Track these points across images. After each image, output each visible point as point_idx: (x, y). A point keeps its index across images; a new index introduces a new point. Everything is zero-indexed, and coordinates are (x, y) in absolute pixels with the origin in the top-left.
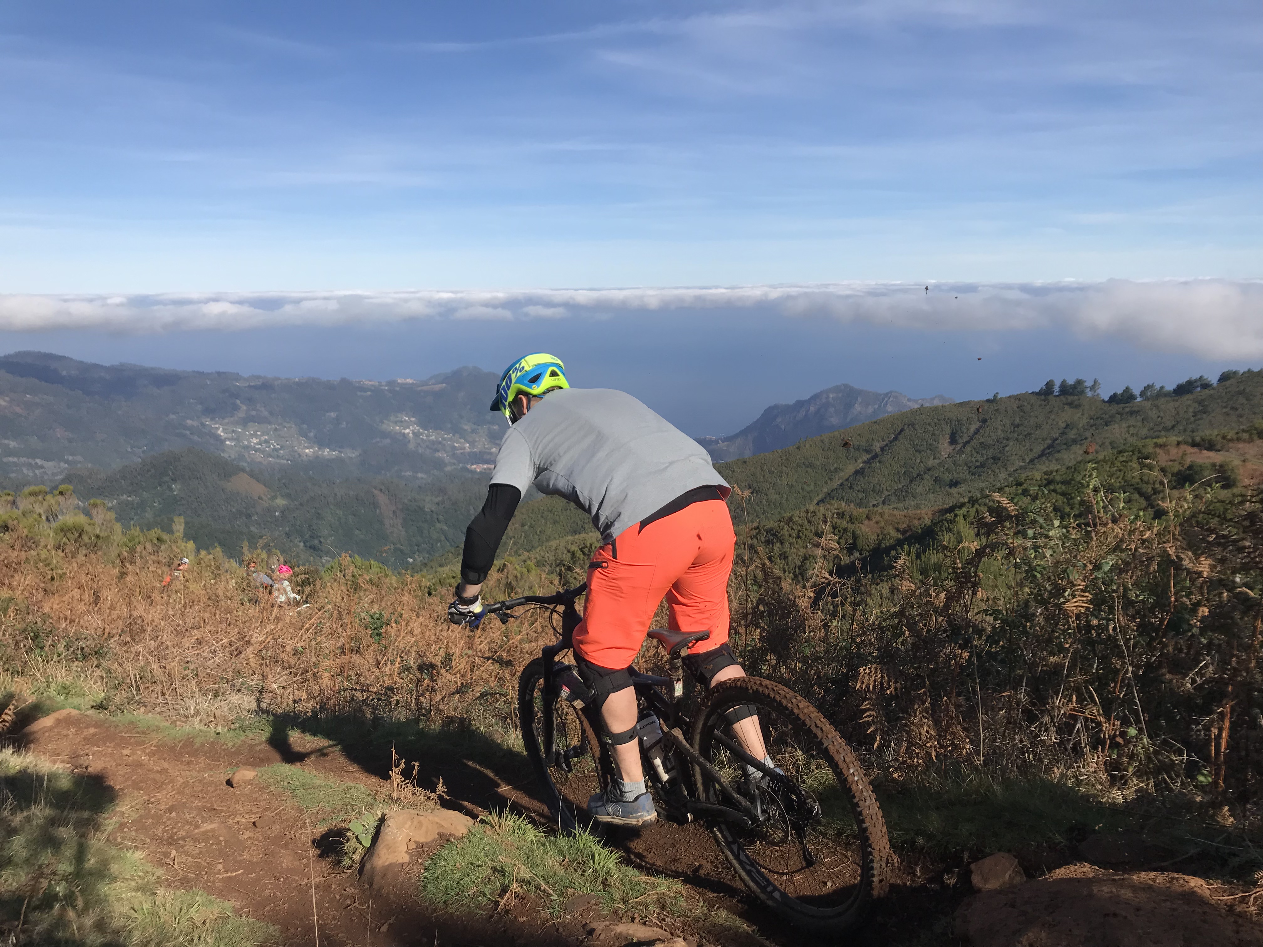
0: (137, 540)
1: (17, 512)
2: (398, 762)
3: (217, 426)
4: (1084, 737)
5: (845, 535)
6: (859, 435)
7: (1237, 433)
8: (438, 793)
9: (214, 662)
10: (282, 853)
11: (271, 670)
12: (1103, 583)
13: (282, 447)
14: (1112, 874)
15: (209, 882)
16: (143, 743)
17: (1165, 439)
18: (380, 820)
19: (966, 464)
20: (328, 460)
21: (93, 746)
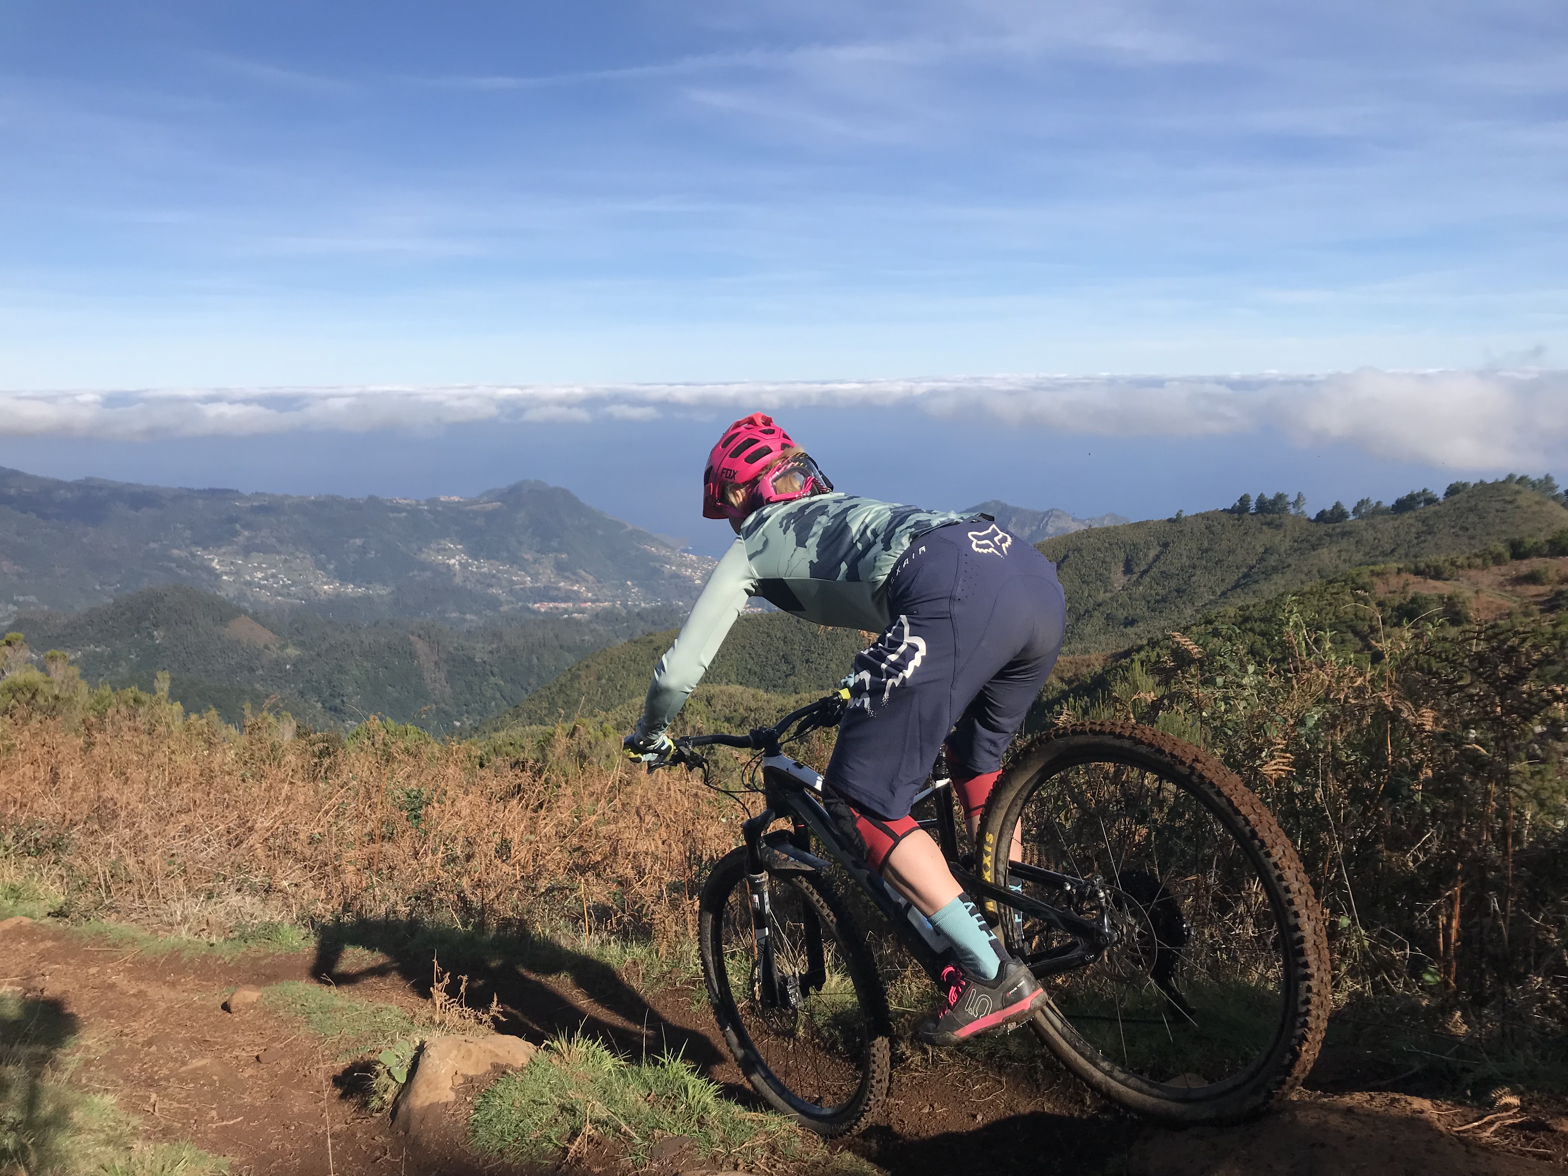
0: (107, 702)
2: (442, 976)
3: (211, 557)
7: (1468, 558)
8: (492, 1014)
9: (207, 855)
10: (293, 1094)
11: (281, 863)
12: (1307, 741)
13: (294, 583)
14: (1320, 1096)
15: (200, 1132)
16: (114, 959)
17: (1383, 566)
18: (418, 1048)
19: (1144, 598)
20: (353, 599)
21: (51, 963)
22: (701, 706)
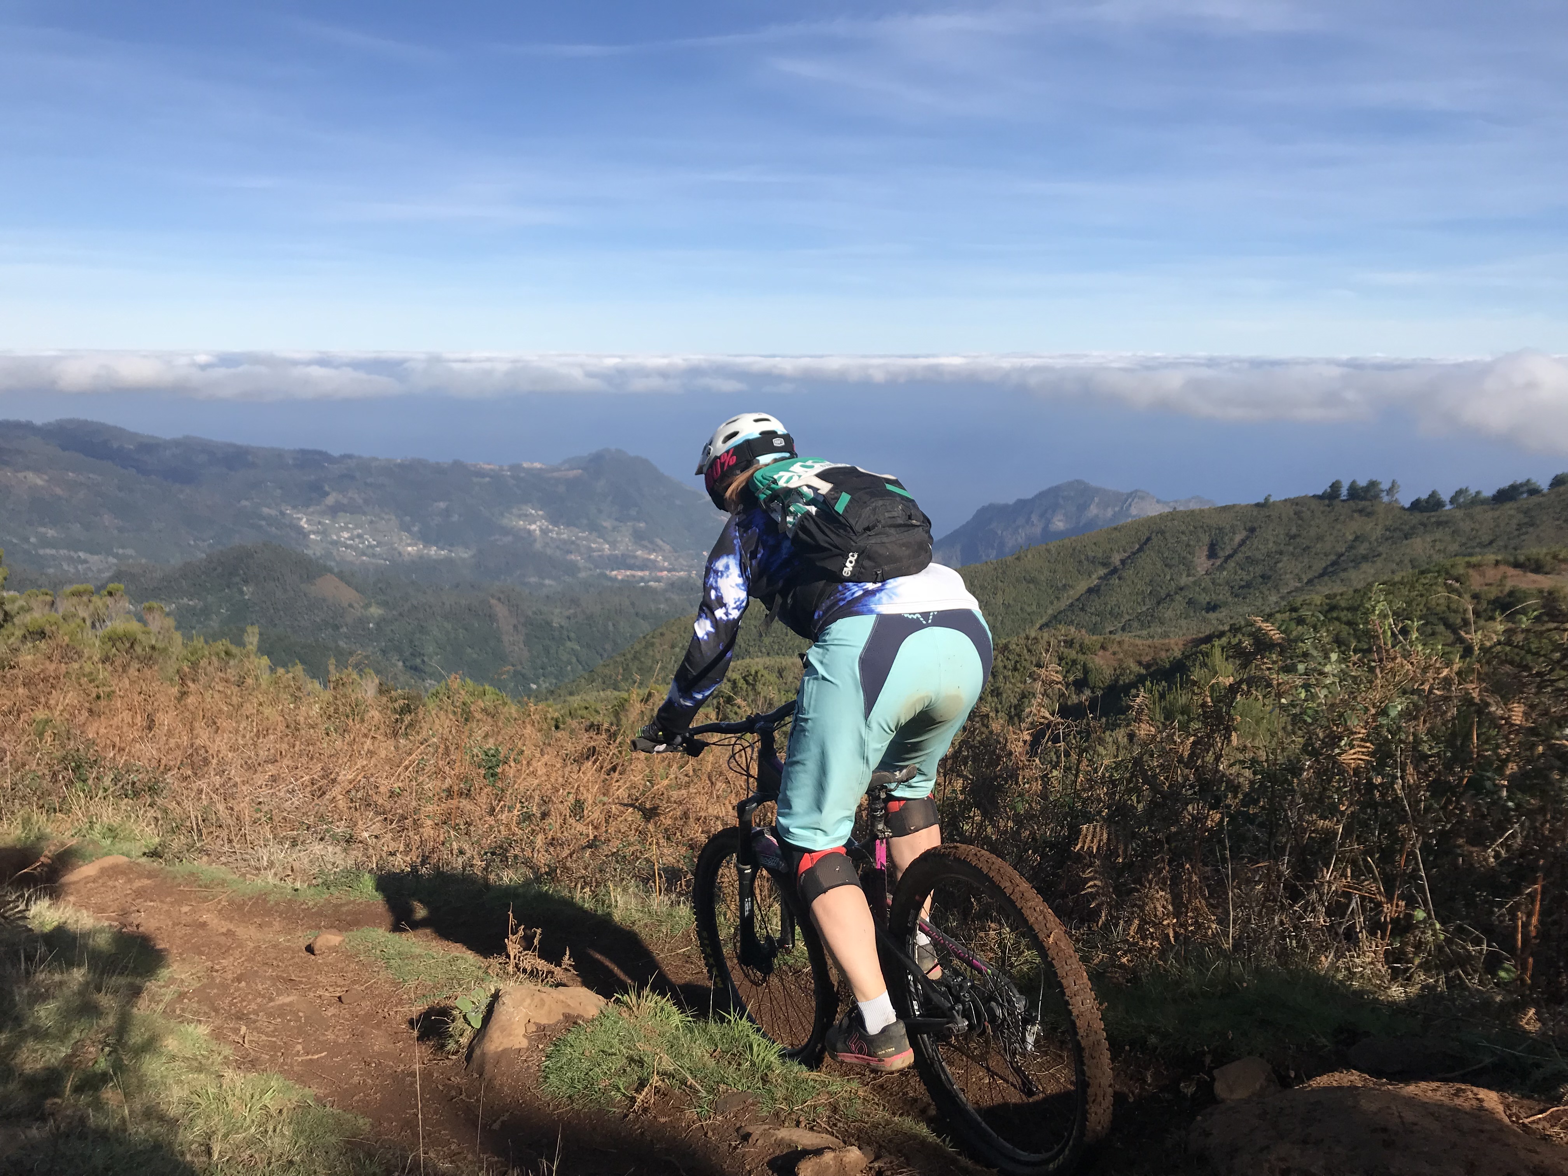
0: (200, 653)
1: (57, 616)
2: (516, 928)
3: (299, 516)
4: (1360, 920)
5: (1074, 668)
6: (1095, 544)
8: (563, 967)
9: (292, 804)
10: (373, 1033)
11: (361, 815)
12: (1389, 731)
13: (379, 544)
14: (1384, 1084)
15: (286, 1064)
16: (205, 900)
17: (1479, 557)
18: (492, 996)
19: (1228, 583)
20: (435, 561)
21: (146, 901)
22: (773, 678)
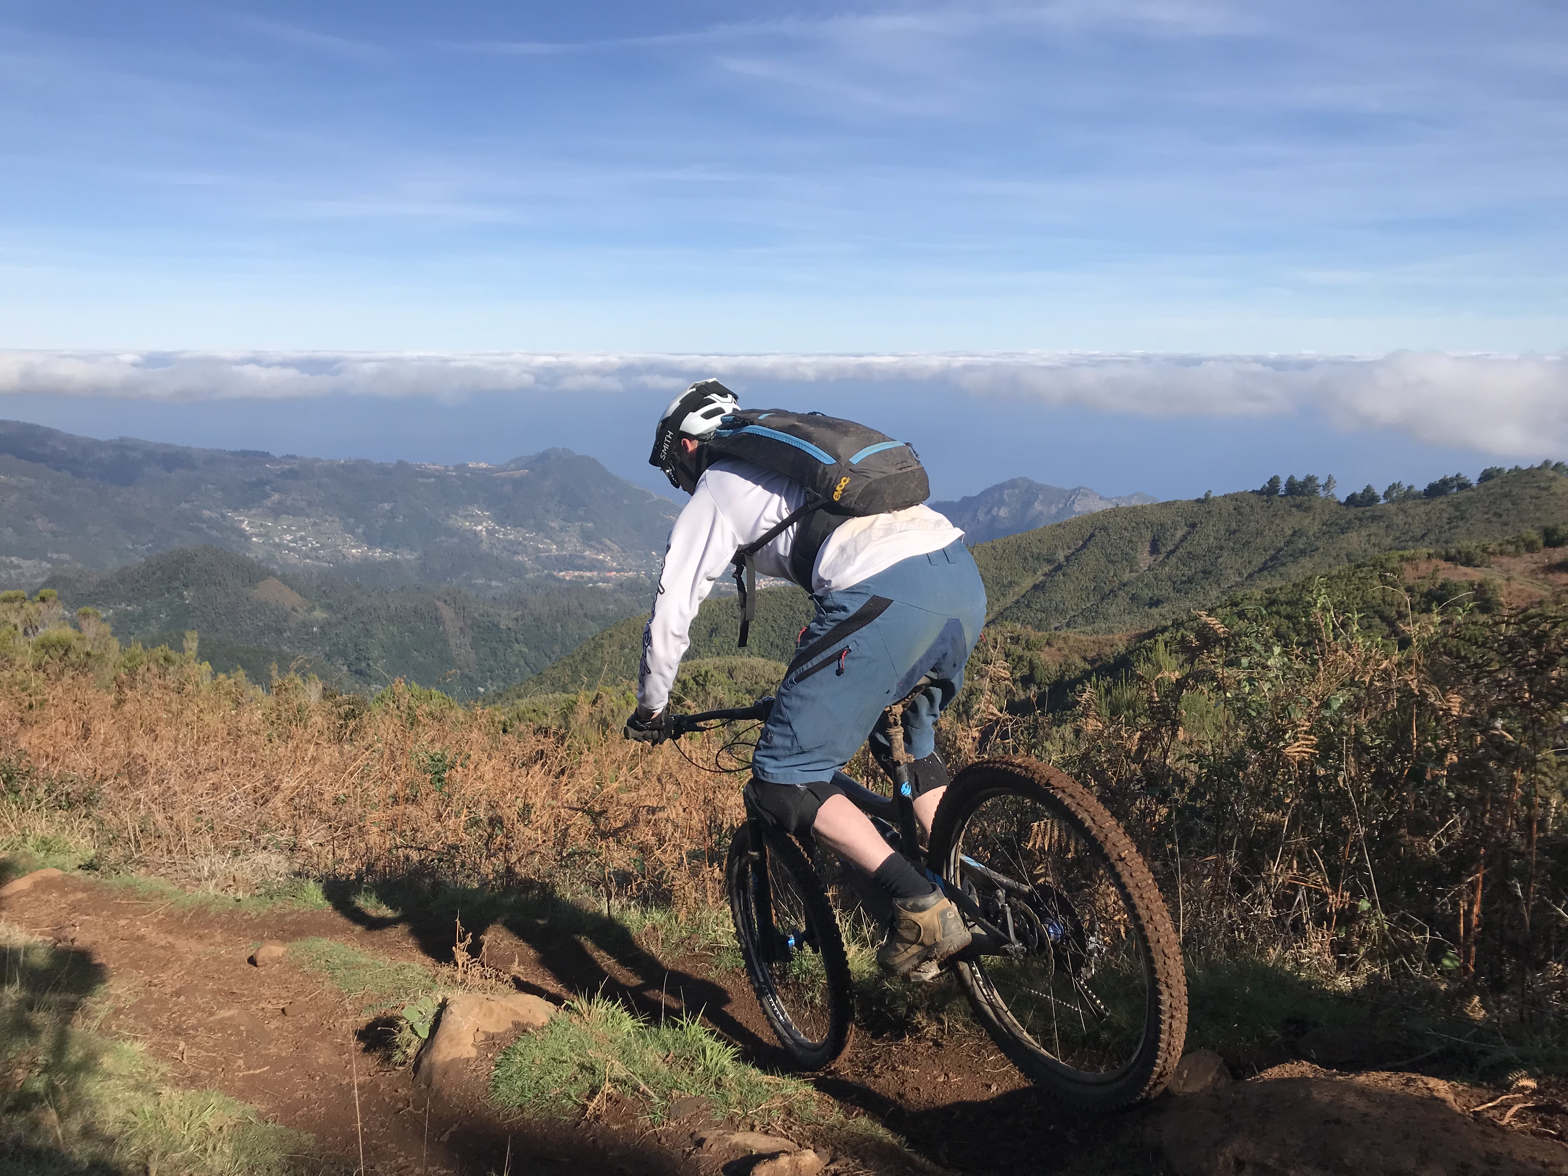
0: (138, 659)
2: (464, 936)
3: (241, 518)
4: (1306, 912)
5: (1020, 665)
6: (1039, 541)
7: (1500, 545)
8: (513, 974)
9: (234, 812)
10: (319, 1046)
11: (306, 823)
12: (1331, 723)
13: (322, 547)
14: (1335, 1075)
15: (227, 1080)
16: (143, 912)
17: (1412, 551)
18: (440, 1005)
19: (1170, 578)
20: (380, 563)
21: (81, 915)
22: (723, 677)
